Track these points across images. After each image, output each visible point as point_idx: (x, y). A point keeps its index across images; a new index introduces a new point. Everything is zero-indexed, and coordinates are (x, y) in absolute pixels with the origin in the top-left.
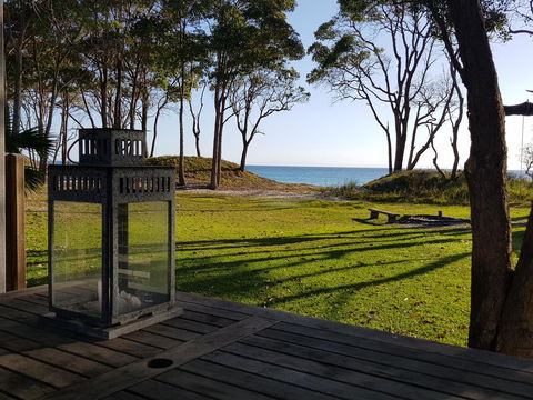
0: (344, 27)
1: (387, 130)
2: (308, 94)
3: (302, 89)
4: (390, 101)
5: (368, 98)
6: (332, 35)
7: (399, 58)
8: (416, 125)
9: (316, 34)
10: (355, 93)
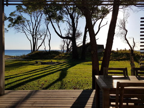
0: (18, 14)
1: (30, 41)
2: (8, 30)
3: (6, 29)
4: (31, 33)
5: (25, 32)
6: (14, 15)
7: (33, 23)
8: (37, 40)
9: (10, 15)
10: (22, 31)
